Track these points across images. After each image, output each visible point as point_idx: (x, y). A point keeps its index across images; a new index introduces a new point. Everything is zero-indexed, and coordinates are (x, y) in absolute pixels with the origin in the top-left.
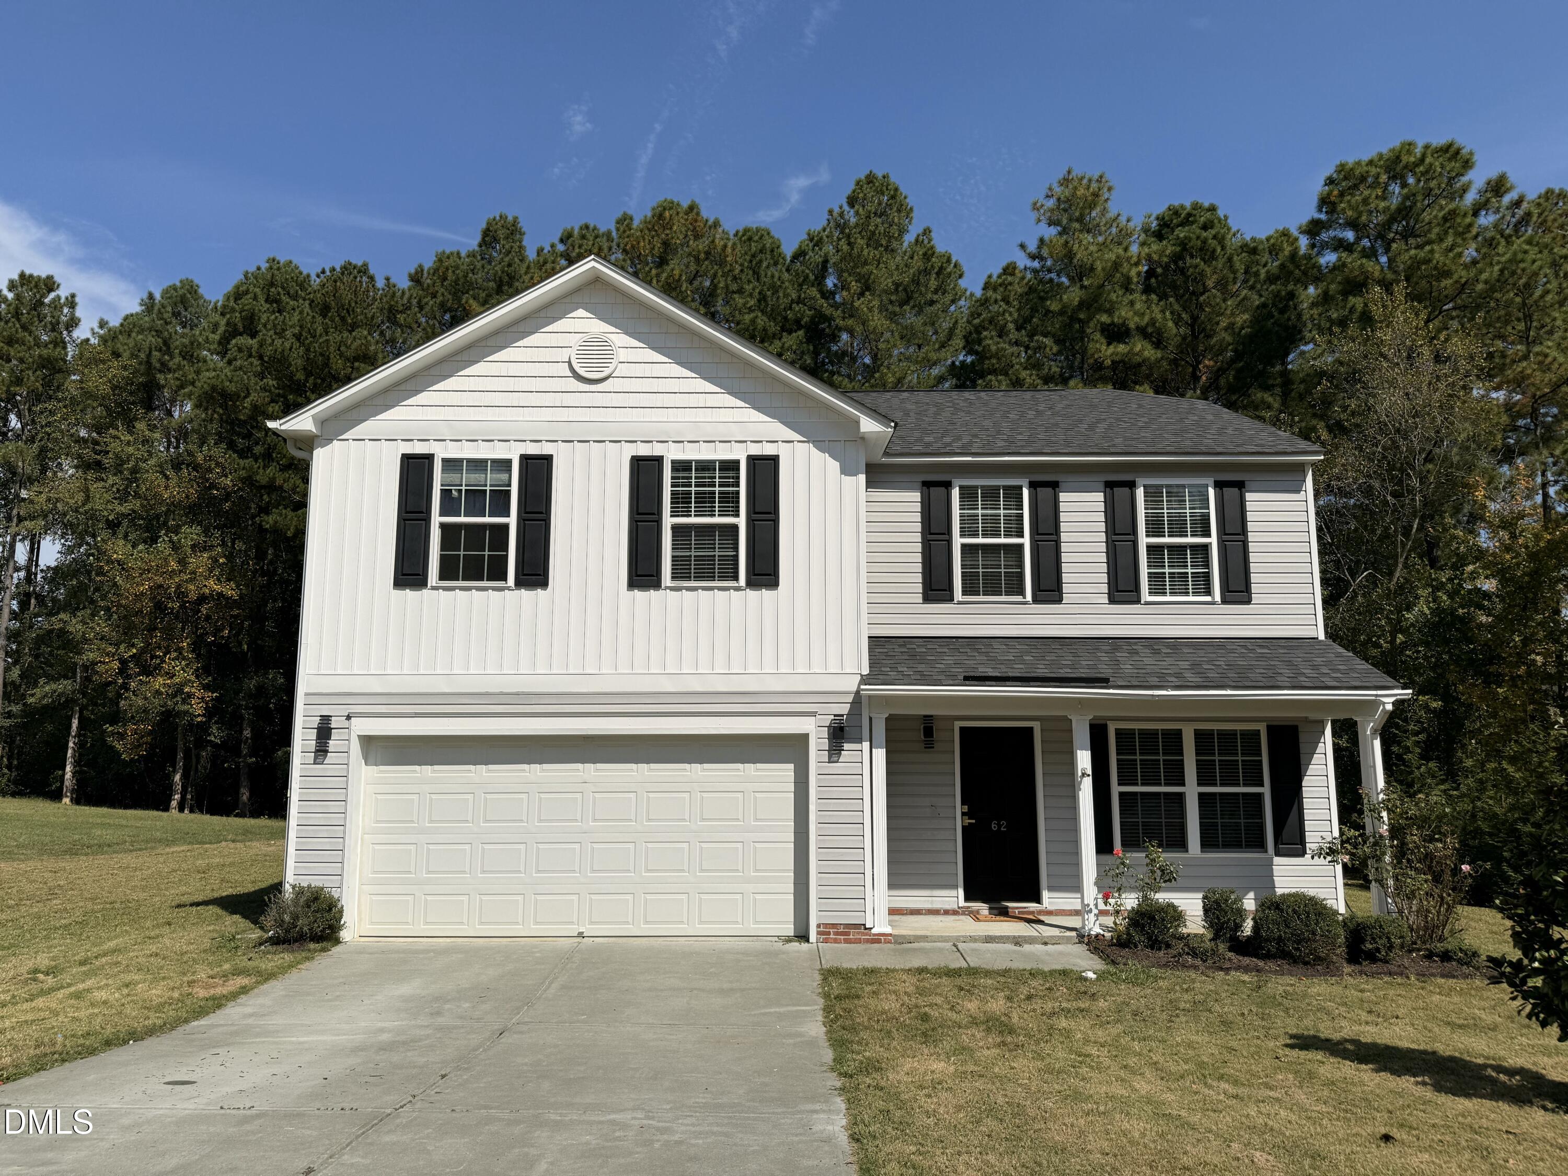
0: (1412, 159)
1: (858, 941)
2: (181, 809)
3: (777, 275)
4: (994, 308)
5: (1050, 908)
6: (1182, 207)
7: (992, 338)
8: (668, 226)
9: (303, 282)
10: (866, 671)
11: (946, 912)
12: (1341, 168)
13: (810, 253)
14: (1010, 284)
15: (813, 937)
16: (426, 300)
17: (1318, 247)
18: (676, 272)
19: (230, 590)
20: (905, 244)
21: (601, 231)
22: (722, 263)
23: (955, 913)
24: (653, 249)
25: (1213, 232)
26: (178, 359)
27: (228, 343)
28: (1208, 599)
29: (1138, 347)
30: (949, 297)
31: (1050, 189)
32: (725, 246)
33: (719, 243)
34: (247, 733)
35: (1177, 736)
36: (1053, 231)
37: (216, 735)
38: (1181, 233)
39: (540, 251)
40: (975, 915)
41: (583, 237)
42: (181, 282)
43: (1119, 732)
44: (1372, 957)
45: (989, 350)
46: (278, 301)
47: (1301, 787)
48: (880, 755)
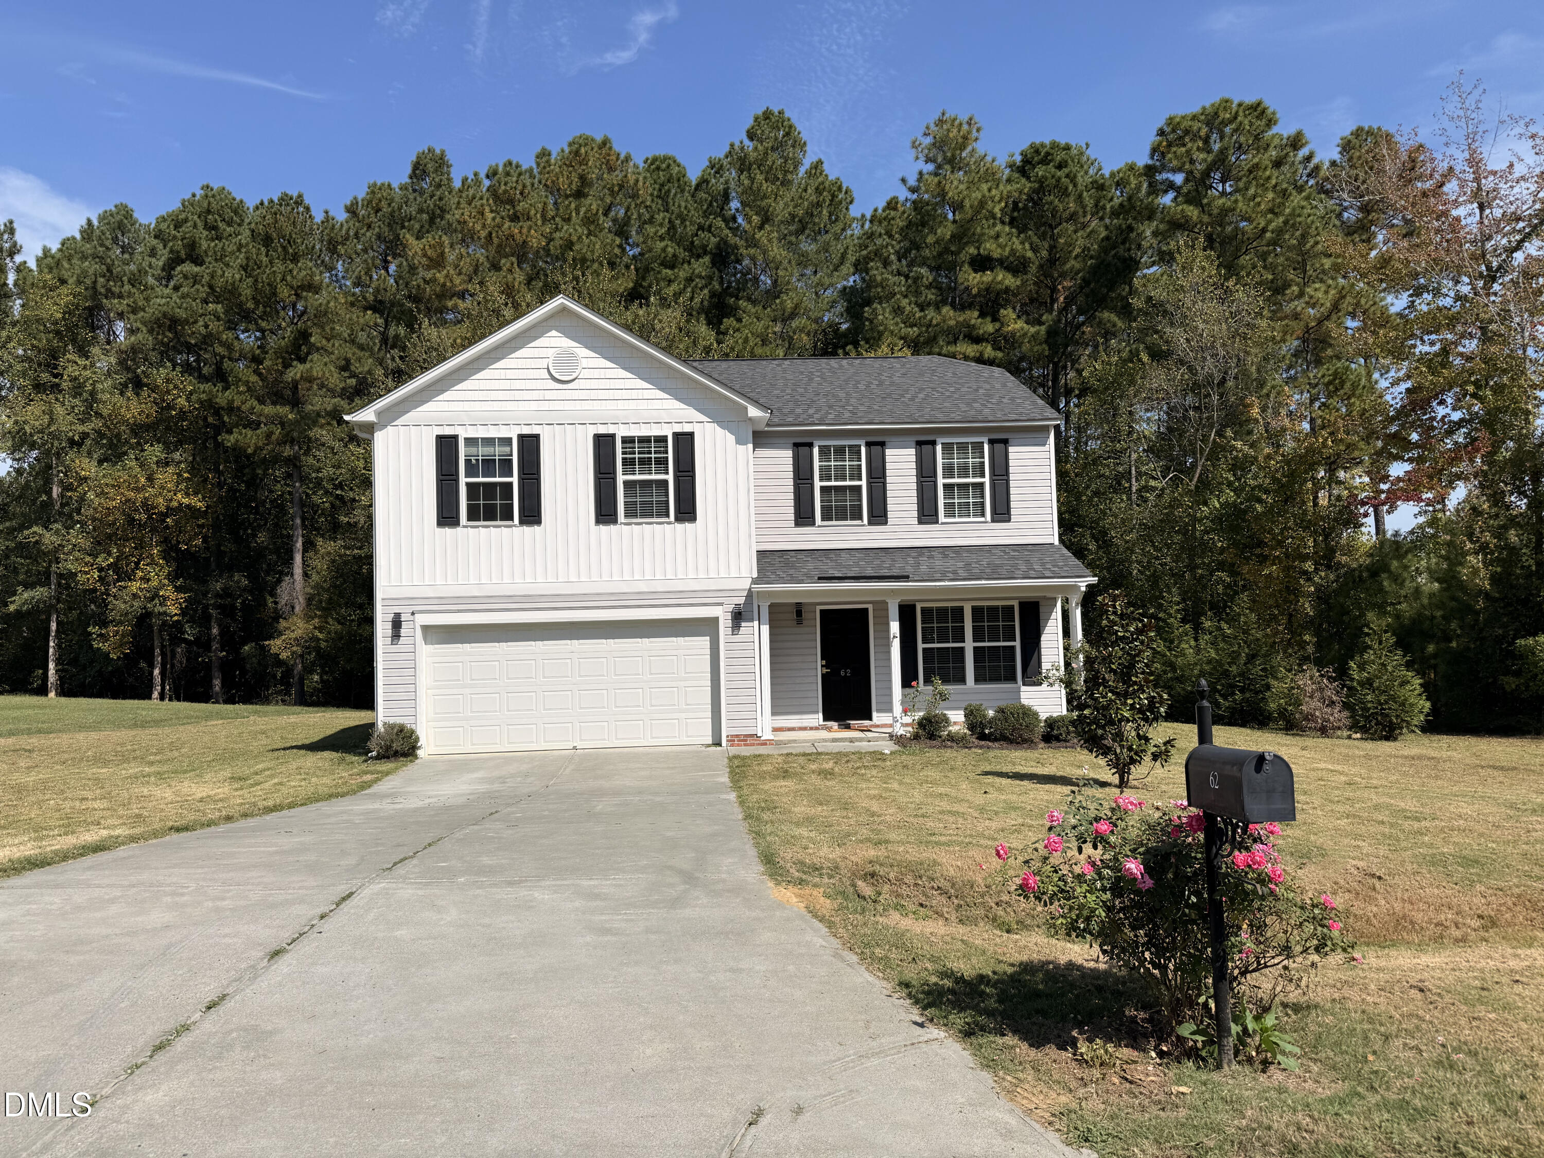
0: (1228, 116)
1: (753, 745)
2: (162, 698)
3: (683, 204)
4: (879, 242)
5: (878, 723)
6: (1043, 145)
7: (877, 269)
8: (584, 162)
9: (238, 209)
10: (755, 575)
11: (811, 729)
12: (1170, 121)
13: (713, 181)
14: (893, 219)
15: (724, 743)
16: (362, 231)
17: (1155, 189)
18: (594, 207)
19: (198, 502)
20: (800, 175)
21: (524, 168)
22: (635, 196)
23: (817, 728)
24: (571, 183)
25: (1066, 170)
26: (127, 287)
27: (173, 269)
28: (983, 519)
29: (1000, 277)
30: (840, 225)
31: (928, 128)
32: (637, 181)
33: (631, 178)
34: (215, 631)
35: (961, 610)
36: (930, 167)
37: (190, 633)
38: (1040, 171)
39: (465, 180)
40: (829, 729)
41: (508, 174)
42: (116, 206)
43: (923, 609)
44: (1057, 739)
45: (875, 280)
46: (215, 228)
47: (1039, 641)
48: (765, 629)
